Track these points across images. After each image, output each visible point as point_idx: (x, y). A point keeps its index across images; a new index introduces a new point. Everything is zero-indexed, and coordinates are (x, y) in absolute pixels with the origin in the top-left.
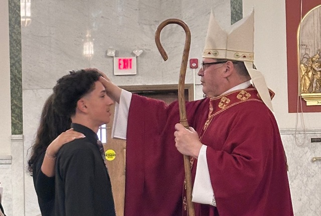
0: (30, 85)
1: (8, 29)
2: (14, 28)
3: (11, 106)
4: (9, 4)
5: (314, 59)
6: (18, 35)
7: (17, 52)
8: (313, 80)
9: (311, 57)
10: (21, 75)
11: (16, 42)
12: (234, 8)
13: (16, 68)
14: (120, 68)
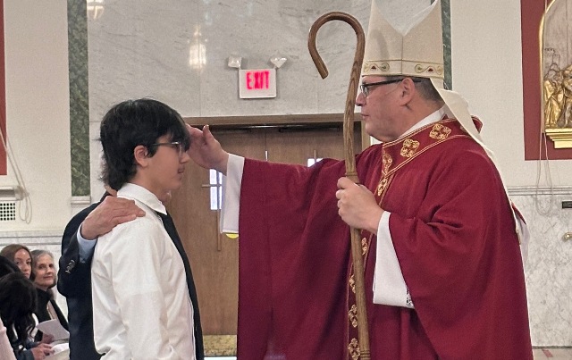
0: (100, 114)
1: (67, 23)
2: (76, 22)
3: (72, 149)
5: (567, 72)
6: (83, 34)
7: (81, 61)
8: (565, 107)
13: (79, 88)
14: (249, 88)
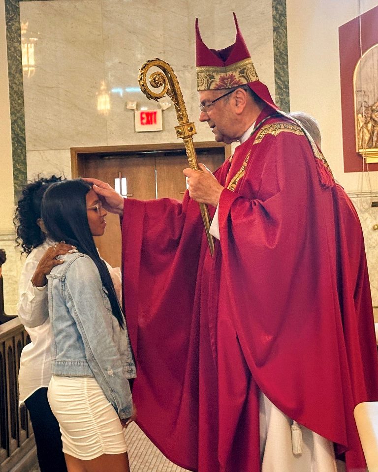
0: (35, 145)
1: (8, 79)
2: (14, 78)
3: (14, 171)
4: (9, 48)
5: (374, 108)
6: (20, 87)
7: (19, 106)
8: (373, 133)
9: (370, 105)
10: (25, 134)
11: (18, 94)
12: (277, 48)
13: (18, 126)
14: (142, 124)
